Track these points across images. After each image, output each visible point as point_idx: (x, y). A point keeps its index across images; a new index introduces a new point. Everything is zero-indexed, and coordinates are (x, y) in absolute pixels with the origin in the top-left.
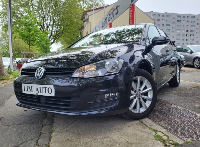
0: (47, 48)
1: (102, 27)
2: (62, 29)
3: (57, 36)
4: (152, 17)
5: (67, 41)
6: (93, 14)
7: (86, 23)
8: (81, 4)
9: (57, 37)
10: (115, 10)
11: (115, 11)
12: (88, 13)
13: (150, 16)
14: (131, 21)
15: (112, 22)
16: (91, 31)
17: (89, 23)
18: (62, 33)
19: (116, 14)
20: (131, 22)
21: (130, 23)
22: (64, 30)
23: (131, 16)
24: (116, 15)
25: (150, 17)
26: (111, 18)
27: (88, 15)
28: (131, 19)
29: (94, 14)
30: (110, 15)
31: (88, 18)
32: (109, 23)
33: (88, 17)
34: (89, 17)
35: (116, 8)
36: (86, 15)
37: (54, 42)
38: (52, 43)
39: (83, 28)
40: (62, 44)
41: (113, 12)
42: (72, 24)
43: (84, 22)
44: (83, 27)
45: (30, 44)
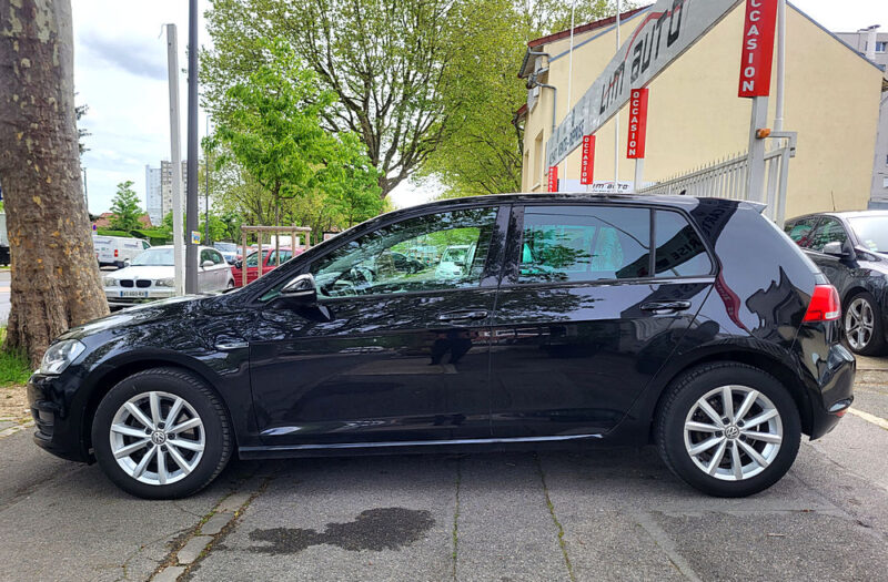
0: (366, 203)
1: (602, 110)
2: (439, 120)
3: (419, 151)
4: (871, 53)
5: (461, 172)
6: (569, 51)
7: (536, 91)
8: (530, 12)
9: (416, 156)
10: (669, 19)
11: (666, 24)
12: (547, 48)
13: (861, 50)
14: (751, 71)
15: (648, 83)
16: (556, 128)
17: (549, 93)
18: (437, 139)
19: (672, 38)
20: (748, 80)
21: (745, 83)
22: (448, 127)
23: (753, 44)
24: (669, 45)
25: (862, 55)
26: (646, 66)
27: (547, 55)
28: (750, 61)
29: (574, 48)
30: (639, 47)
31: (547, 72)
32: (633, 91)
33: (544, 65)
34: (551, 64)
35: (670, 10)
36: (539, 55)
37: (403, 175)
38: (396, 182)
39: (526, 116)
40: (443, 181)
41: (656, 32)
42: (482, 99)
43: (529, 87)
44: (522, 113)
45: (280, 192)
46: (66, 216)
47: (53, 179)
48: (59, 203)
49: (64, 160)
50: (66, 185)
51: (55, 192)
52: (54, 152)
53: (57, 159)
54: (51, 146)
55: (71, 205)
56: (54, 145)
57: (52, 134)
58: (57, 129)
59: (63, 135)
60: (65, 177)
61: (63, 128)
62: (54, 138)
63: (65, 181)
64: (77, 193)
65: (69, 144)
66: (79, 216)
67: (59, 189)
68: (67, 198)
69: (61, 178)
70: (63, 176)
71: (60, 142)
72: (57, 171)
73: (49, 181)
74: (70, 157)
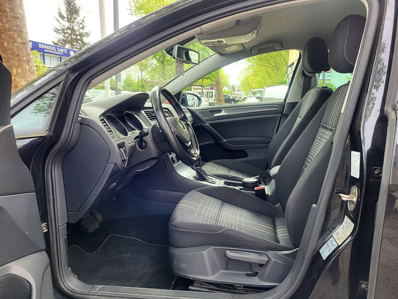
46: (18, 67)
47: (8, 43)
48: (13, 59)
49: (14, 31)
50: (17, 47)
51: (10, 52)
52: (7, 25)
53: (9, 30)
54: (5, 22)
55: (21, 60)
56: (8, 21)
57: (5, 13)
58: (8, 10)
59: (12, 15)
60: (16, 42)
61: (12, 10)
62: (6, 16)
63: (16, 45)
64: (25, 52)
65: (18, 20)
66: (28, 67)
67: (12, 49)
68: (18, 55)
69: (13, 42)
70: (15, 41)
71: (11, 19)
72: (10, 37)
73: (5, 44)
74: (19, 29)
